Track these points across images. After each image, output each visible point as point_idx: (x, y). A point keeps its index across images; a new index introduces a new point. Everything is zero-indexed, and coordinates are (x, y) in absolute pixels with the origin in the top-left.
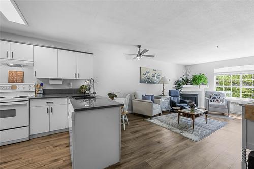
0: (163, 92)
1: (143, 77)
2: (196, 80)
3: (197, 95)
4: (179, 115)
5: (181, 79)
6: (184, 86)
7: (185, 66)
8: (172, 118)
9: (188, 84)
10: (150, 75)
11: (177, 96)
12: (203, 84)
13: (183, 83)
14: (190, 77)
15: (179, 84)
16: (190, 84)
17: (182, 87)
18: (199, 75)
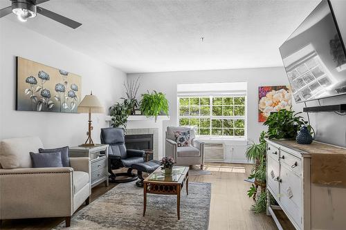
0: (89, 134)
1: (26, 91)
2: (150, 105)
3: (151, 136)
4: (146, 191)
5: (121, 102)
6: (130, 118)
7: (128, 74)
8: (120, 202)
9: (137, 112)
10: (49, 86)
11: (119, 143)
12: (161, 114)
13: (127, 111)
14: (139, 99)
15: (119, 113)
16: (139, 112)
17: (125, 121)
18: (154, 94)
